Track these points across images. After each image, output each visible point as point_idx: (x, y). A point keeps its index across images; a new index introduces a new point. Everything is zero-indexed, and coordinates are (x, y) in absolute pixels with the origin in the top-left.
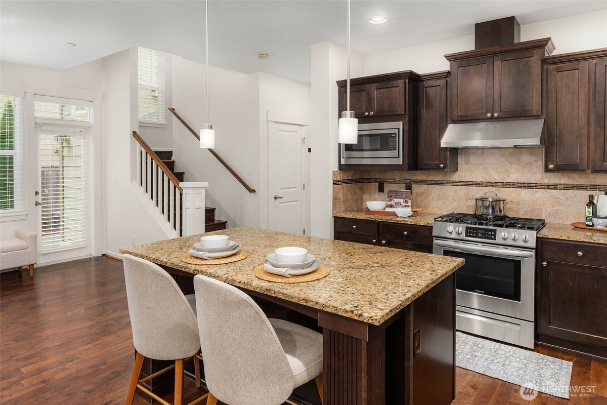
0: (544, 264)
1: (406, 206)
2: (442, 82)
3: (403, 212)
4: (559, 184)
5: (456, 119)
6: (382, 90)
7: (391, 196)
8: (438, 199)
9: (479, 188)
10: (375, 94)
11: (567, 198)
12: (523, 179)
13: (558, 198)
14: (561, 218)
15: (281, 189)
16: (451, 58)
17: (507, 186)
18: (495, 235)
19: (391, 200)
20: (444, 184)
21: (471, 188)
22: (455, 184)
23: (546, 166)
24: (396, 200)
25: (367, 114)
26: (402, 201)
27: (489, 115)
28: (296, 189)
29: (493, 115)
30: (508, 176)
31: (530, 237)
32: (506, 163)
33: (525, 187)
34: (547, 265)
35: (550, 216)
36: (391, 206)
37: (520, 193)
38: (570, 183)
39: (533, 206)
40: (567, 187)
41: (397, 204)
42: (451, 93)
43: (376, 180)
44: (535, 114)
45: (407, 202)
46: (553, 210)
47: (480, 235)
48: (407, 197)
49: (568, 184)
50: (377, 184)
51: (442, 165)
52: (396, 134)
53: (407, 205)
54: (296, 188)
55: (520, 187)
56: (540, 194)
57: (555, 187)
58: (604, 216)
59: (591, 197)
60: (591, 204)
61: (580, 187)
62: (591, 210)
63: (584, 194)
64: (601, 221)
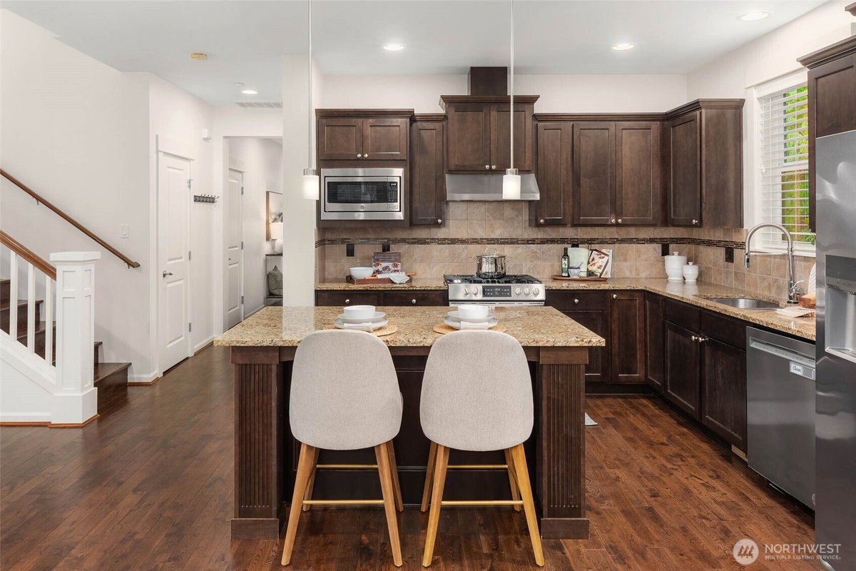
1: (395, 271)
2: (437, 125)
3: (399, 278)
5: (453, 168)
6: (378, 128)
7: (378, 260)
8: (422, 261)
9: (464, 246)
10: (369, 131)
12: (506, 236)
13: (536, 253)
15: (170, 260)
16: (447, 100)
17: (492, 242)
18: (510, 292)
19: (378, 265)
20: (428, 243)
21: (456, 246)
22: (442, 241)
23: (537, 221)
24: (384, 264)
25: (359, 156)
26: (390, 265)
27: (487, 167)
28: (180, 261)
29: (490, 167)
30: (493, 232)
32: (491, 218)
35: (529, 271)
36: (378, 272)
38: (545, 237)
39: (516, 263)
40: (543, 242)
41: (386, 268)
42: (447, 139)
43: (343, 241)
44: (527, 169)
45: (396, 266)
46: (532, 264)
47: (496, 293)
48: (396, 260)
50: (344, 247)
51: (440, 221)
52: (397, 183)
53: (396, 269)
54: (181, 258)
56: (521, 249)
57: (533, 241)
58: (577, 266)
59: (566, 250)
60: (566, 255)
61: (552, 241)
62: (566, 262)
63: (559, 248)
64: (576, 271)
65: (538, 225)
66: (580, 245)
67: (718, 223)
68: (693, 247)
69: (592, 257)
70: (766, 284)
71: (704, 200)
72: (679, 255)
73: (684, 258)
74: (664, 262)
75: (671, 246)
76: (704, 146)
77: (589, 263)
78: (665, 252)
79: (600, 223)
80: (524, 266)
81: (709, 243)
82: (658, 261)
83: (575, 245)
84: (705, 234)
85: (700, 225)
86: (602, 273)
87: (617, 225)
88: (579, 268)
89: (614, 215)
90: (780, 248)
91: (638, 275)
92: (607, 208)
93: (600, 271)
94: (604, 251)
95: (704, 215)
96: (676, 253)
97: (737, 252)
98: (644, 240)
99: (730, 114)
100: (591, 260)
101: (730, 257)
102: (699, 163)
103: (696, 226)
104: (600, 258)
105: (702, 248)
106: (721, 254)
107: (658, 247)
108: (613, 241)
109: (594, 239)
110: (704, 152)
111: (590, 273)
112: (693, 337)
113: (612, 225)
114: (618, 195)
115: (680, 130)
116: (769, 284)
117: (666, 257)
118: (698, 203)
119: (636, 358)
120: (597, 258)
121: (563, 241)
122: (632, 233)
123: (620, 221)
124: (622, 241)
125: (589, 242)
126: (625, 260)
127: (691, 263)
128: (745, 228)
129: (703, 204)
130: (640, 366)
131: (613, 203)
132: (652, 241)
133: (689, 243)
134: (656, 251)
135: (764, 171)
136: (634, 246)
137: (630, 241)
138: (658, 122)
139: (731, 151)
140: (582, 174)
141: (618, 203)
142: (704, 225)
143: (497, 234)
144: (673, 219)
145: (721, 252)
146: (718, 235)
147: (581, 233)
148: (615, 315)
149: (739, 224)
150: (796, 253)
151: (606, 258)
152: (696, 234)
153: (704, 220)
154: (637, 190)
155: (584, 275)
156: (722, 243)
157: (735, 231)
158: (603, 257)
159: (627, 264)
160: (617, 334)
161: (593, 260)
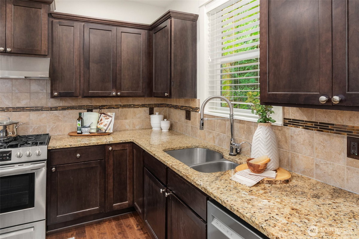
0: (53, 170)
4: (59, 107)
11: (64, 116)
12: (32, 105)
13: (58, 116)
14: (60, 130)
18: (10, 156)
23: (52, 93)
29: (6, 50)
30: (19, 102)
31: (41, 151)
32: (17, 91)
33: (33, 110)
34: (56, 170)
35: (52, 130)
37: (29, 115)
38: (66, 105)
39: (40, 124)
40: (64, 109)
46: (54, 125)
49: (65, 106)
55: (30, 110)
56: (45, 115)
57: (56, 109)
58: (88, 126)
59: (80, 114)
60: (80, 118)
61: (72, 108)
62: (80, 123)
63: (76, 113)
64: (86, 129)
65: (53, 97)
66: (94, 110)
67: (181, 95)
68: (167, 109)
69: (100, 119)
70: (211, 136)
71: (173, 80)
72: (159, 114)
73: (161, 116)
74: (150, 118)
75: (155, 109)
76: (173, 43)
77: (98, 122)
78: (151, 113)
79: (104, 95)
80: (48, 126)
81: (176, 107)
82: (147, 118)
83: (90, 110)
84: (174, 102)
85: (170, 97)
86: (107, 129)
87: (117, 96)
88: (89, 127)
89: (115, 90)
90: (225, 113)
91: (134, 127)
92: (110, 85)
93: (105, 128)
94: (109, 114)
95: (172, 90)
96: (157, 113)
97: (192, 114)
98: (138, 105)
99: (189, 23)
100: (99, 120)
101: (188, 117)
102: (169, 55)
103: (167, 97)
104: (106, 119)
105: (172, 110)
106: (183, 115)
107: (147, 110)
108: (117, 107)
109: (104, 106)
110: (173, 47)
111: (98, 130)
112: (161, 190)
113: (114, 97)
114: (118, 76)
115: (159, 34)
116: (214, 137)
117: (152, 116)
118: (169, 82)
119: (126, 190)
120: (104, 119)
121: (80, 107)
122: (131, 101)
123: (119, 93)
124: (124, 106)
125: (101, 107)
126: (126, 119)
127: (165, 120)
128: (197, 98)
129: (172, 83)
130: (129, 195)
131: (115, 82)
132: (143, 106)
133: (165, 107)
134: (146, 112)
135: (211, 60)
136: (132, 109)
137: (129, 106)
138: (146, 31)
139: (190, 48)
140: (91, 60)
141: (118, 81)
142: (172, 97)
143: (22, 104)
144: (154, 92)
145: (183, 113)
146: (181, 102)
147: (95, 102)
148: (111, 162)
149: (194, 96)
150: (235, 117)
151: (110, 119)
152: (168, 102)
153: (173, 93)
154: (132, 74)
155: (94, 131)
156: (184, 108)
157: (192, 100)
158: (108, 118)
159: (127, 121)
160: (112, 175)
161: (101, 120)
